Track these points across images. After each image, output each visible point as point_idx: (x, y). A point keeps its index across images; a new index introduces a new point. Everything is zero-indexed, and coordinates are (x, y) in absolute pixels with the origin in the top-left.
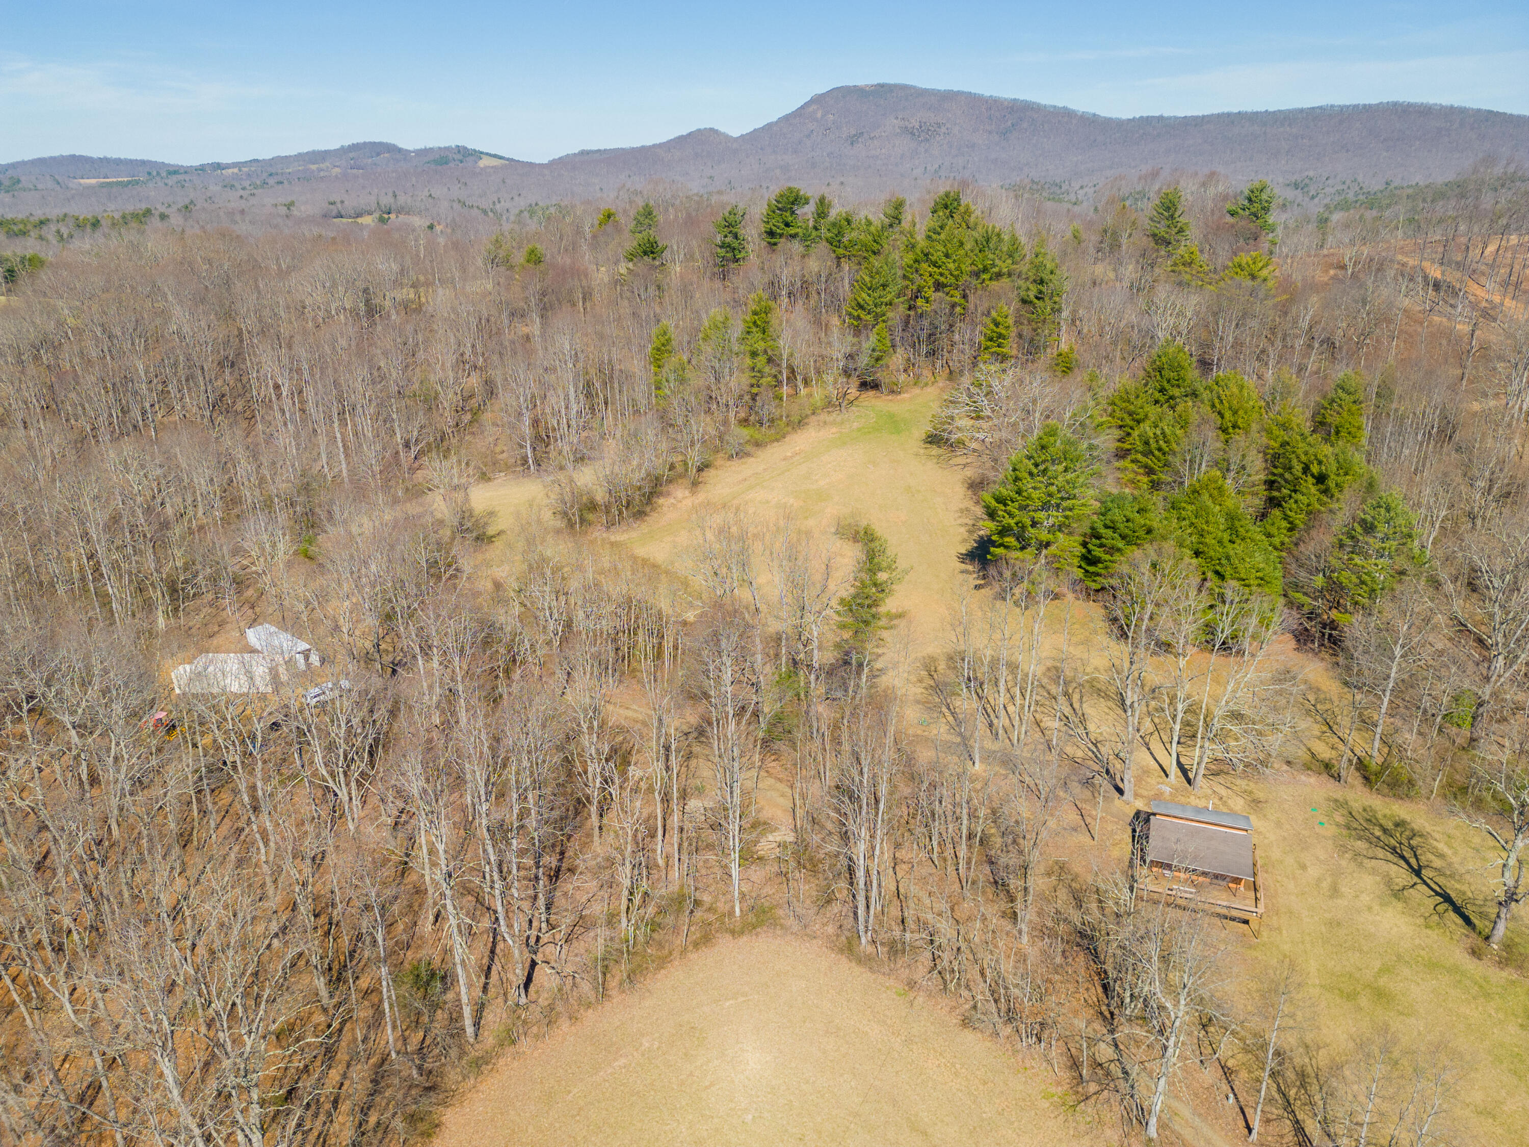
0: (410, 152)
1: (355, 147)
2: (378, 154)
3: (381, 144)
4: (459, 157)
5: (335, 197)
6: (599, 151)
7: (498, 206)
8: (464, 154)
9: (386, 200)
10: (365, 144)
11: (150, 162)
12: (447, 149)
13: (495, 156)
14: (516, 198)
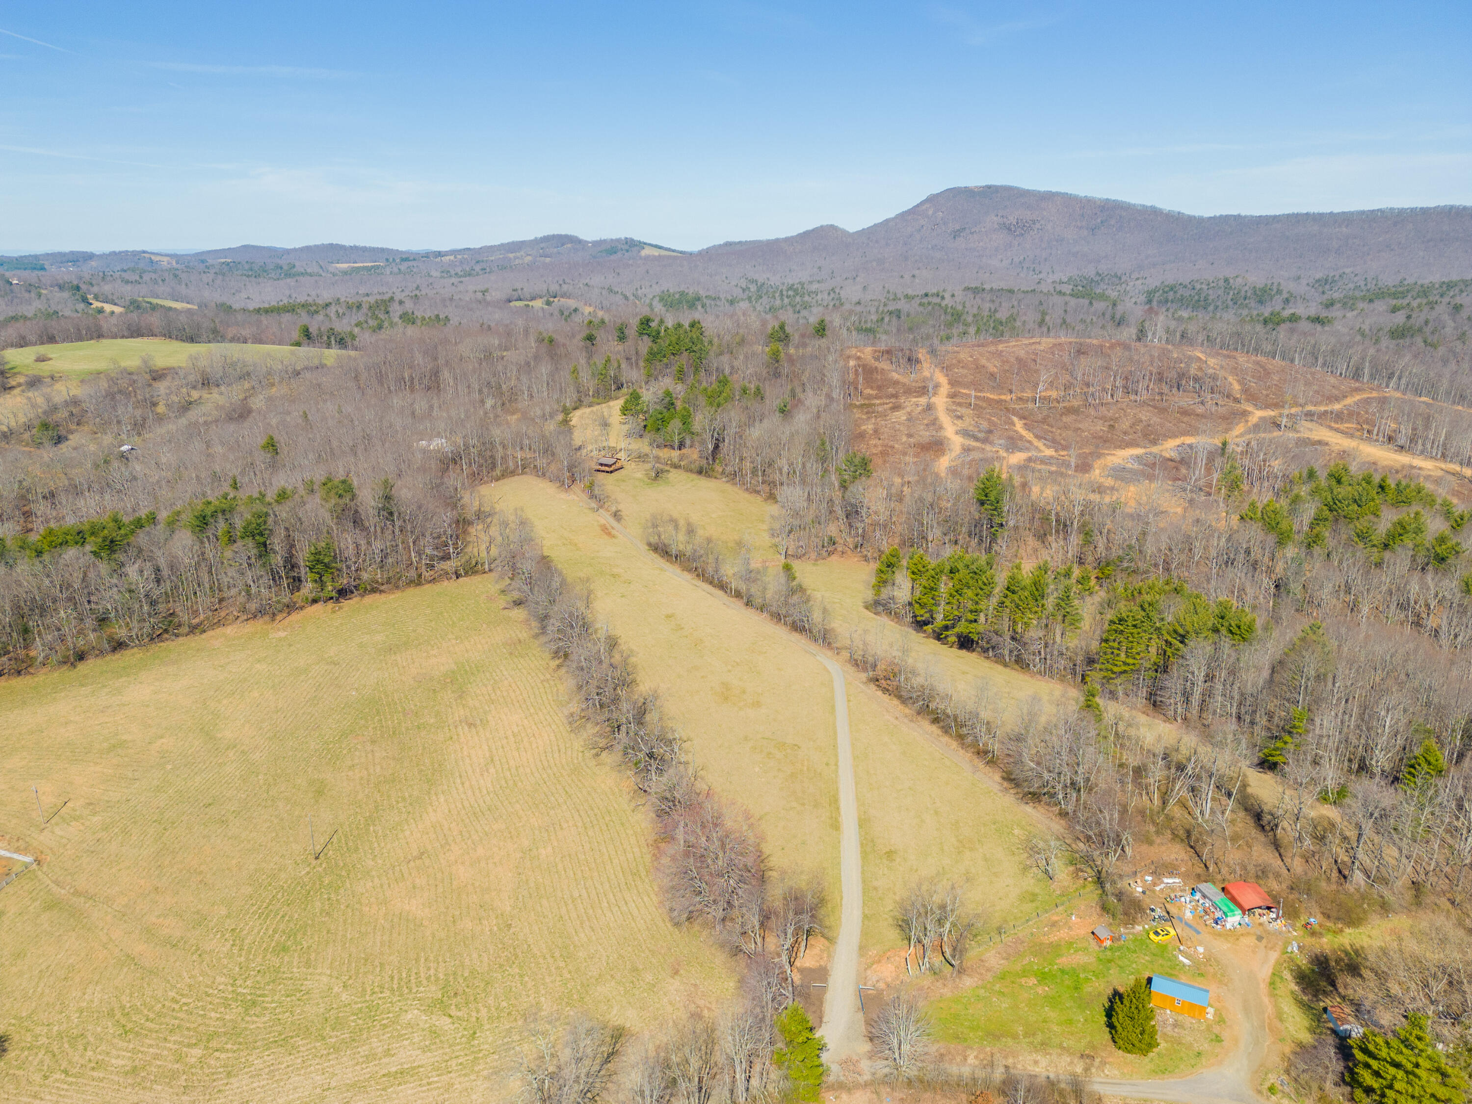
0: (588, 242)
1: (546, 239)
2: (563, 245)
3: (566, 236)
4: (627, 247)
5: (518, 286)
6: (740, 243)
7: (640, 292)
8: (632, 245)
9: (554, 288)
10: (554, 236)
11: (388, 249)
12: (618, 240)
13: (656, 246)
14: (654, 286)
